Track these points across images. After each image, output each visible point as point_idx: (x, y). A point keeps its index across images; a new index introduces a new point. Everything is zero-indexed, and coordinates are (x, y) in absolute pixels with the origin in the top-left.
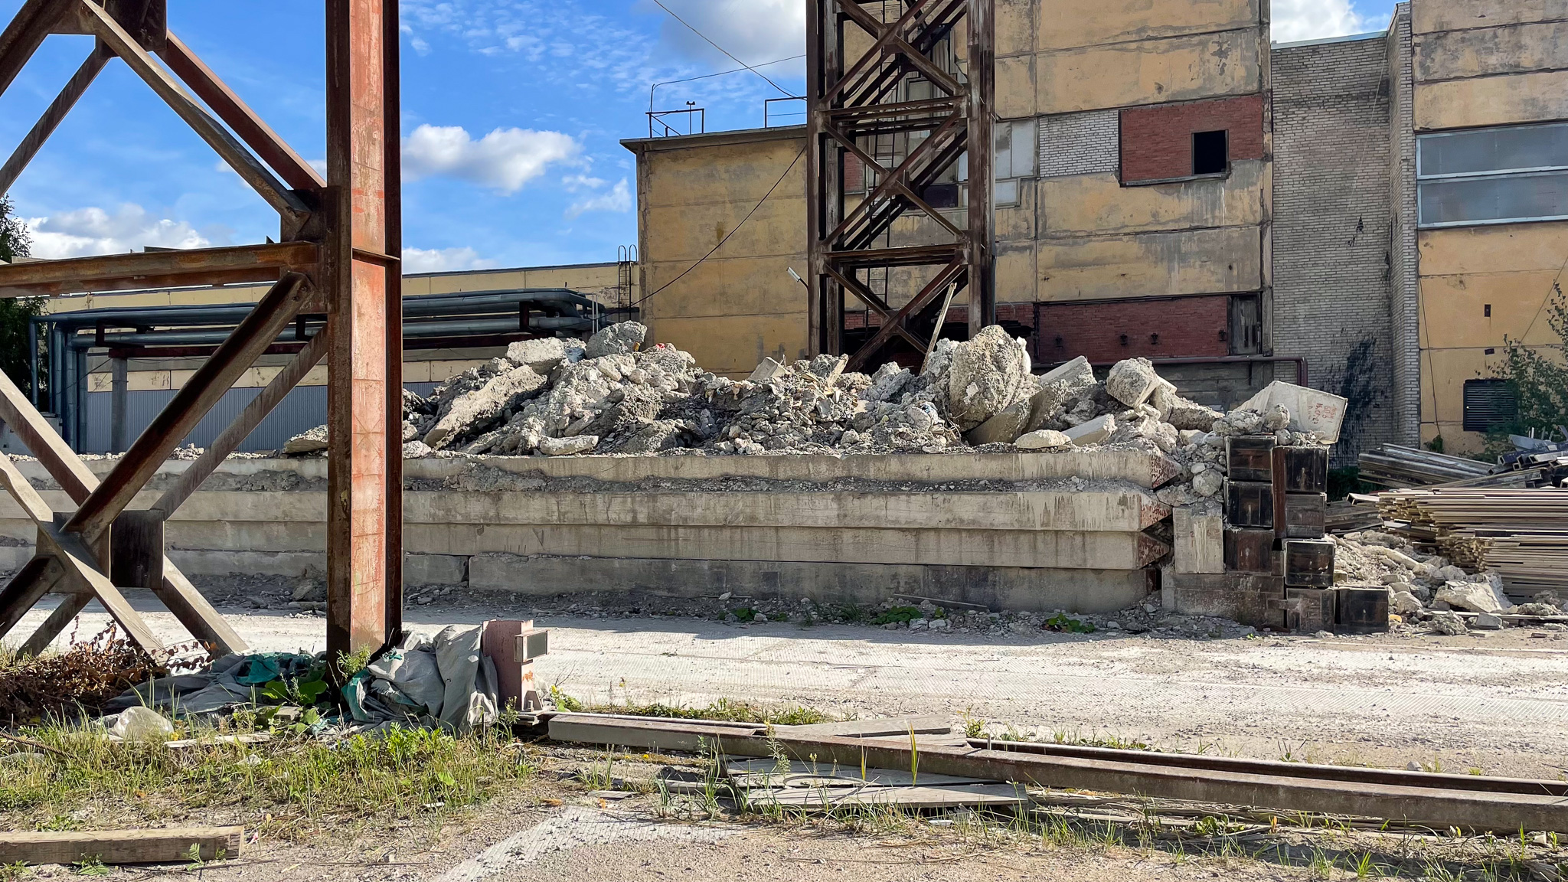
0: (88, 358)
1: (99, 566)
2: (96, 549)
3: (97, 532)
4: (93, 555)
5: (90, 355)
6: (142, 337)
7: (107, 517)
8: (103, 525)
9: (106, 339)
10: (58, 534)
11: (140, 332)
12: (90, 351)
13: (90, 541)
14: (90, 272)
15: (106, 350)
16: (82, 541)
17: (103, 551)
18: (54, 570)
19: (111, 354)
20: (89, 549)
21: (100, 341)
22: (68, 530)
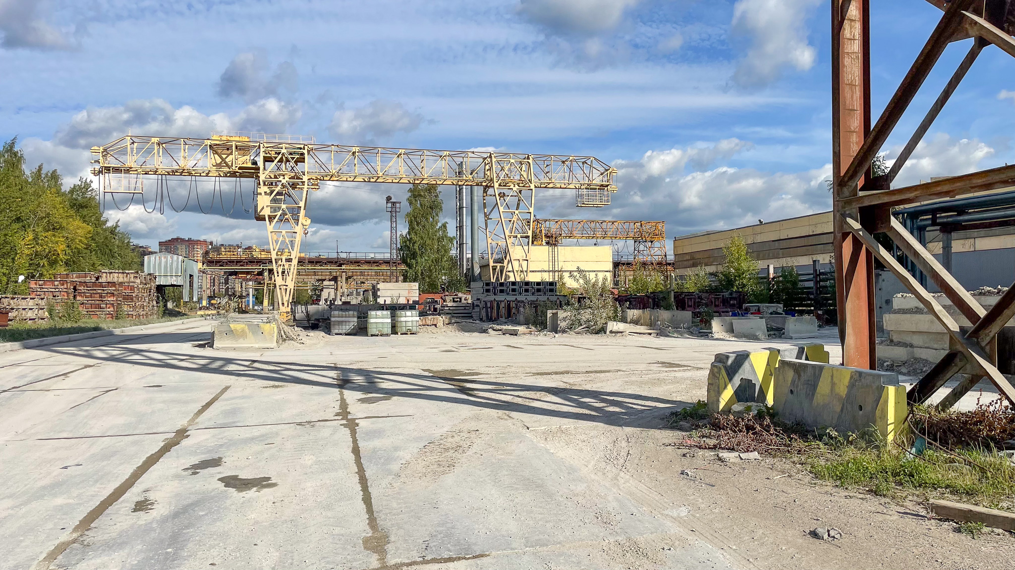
0: (927, 233)
1: (991, 361)
2: (988, 349)
3: (988, 339)
4: (986, 353)
5: (928, 231)
6: (961, 218)
7: (994, 329)
8: (992, 335)
9: (938, 221)
10: (964, 339)
11: (959, 214)
12: (927, 229)
13: (983, 344)
14: (979, 181)
15: (938, 228)
16: (978, 343)
17: (992, 350)
18: (961, 360)
19: (941, 230)
20: (983, 349)
21: (934, 223)
22: (970, 336)
